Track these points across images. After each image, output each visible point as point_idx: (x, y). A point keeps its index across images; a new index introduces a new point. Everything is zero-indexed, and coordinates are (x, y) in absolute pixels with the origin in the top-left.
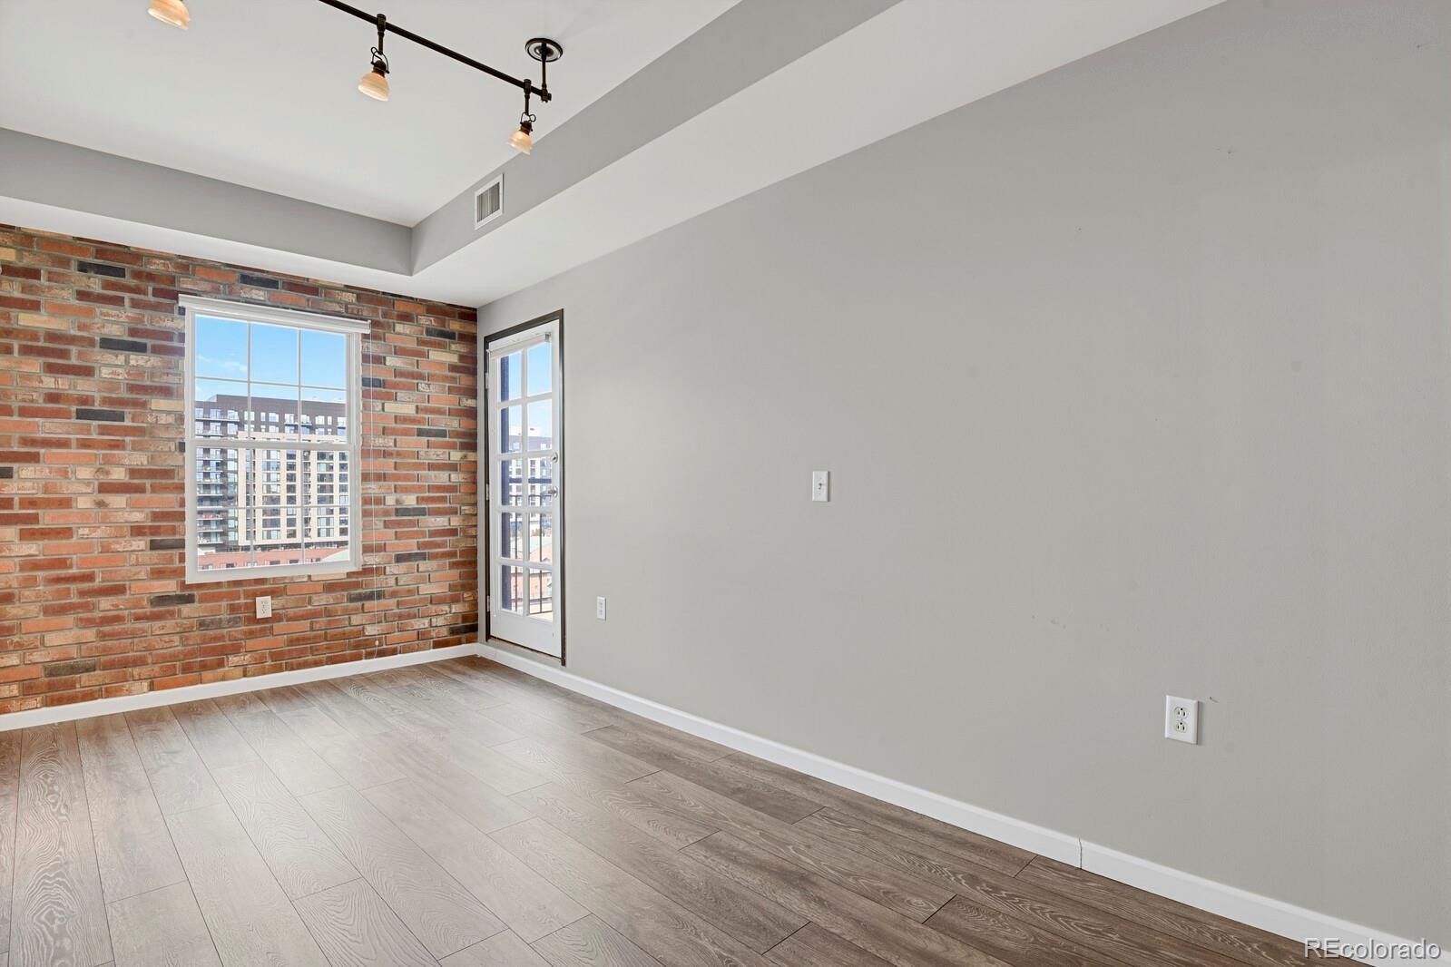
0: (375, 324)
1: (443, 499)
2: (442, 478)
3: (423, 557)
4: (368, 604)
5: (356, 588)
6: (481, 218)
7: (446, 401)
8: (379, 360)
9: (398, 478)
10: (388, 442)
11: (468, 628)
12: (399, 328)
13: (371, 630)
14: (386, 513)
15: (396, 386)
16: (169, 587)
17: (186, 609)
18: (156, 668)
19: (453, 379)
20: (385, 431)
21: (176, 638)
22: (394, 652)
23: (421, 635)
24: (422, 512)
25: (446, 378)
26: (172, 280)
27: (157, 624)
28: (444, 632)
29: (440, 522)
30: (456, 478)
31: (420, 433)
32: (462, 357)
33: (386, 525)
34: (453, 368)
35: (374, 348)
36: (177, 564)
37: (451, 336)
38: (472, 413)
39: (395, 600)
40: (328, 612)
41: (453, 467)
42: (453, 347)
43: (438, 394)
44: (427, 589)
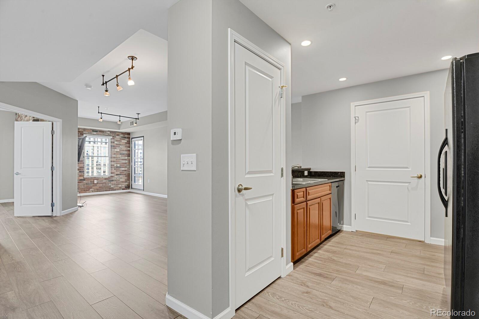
0: (113, 137)
1: (124, 165)
2: (124, 161)
3: (121, 175)
4: (112, 182)
5: (110, 179)
6: (131, 125)
7: (125, 149)
8: (114, 142)
9: (117, 162)
10: (115, 156)
11: (128, 187)
12: (117, 137)
13: (112, 186)
14: (115, 167)
15: (116, 146)
16: (82, 178)
17: (84, 181)
18: (80, 190)
19: (126, 145)
20: (114, 154)
21: (83, 186)
22: (116, 190)
23: (120, 188)
24: (120, 167)
25: (125, 145)
26: (82, 132)
27: (80, 183)
28: (124, 187)
29: (123, 169)
30: (126, 161)
31: (120, 154)
32: (127, 141)
33: (114, 169)
34: (126, 143)
35: (113, 140)
36: (83, 175)
37: (126, 138)
38: (129, 151)
39: (116, 182)
40: (105, 183)
41: (126, 160)
42: (126, 139)
43: (123, 148)
44: (121, 180)
